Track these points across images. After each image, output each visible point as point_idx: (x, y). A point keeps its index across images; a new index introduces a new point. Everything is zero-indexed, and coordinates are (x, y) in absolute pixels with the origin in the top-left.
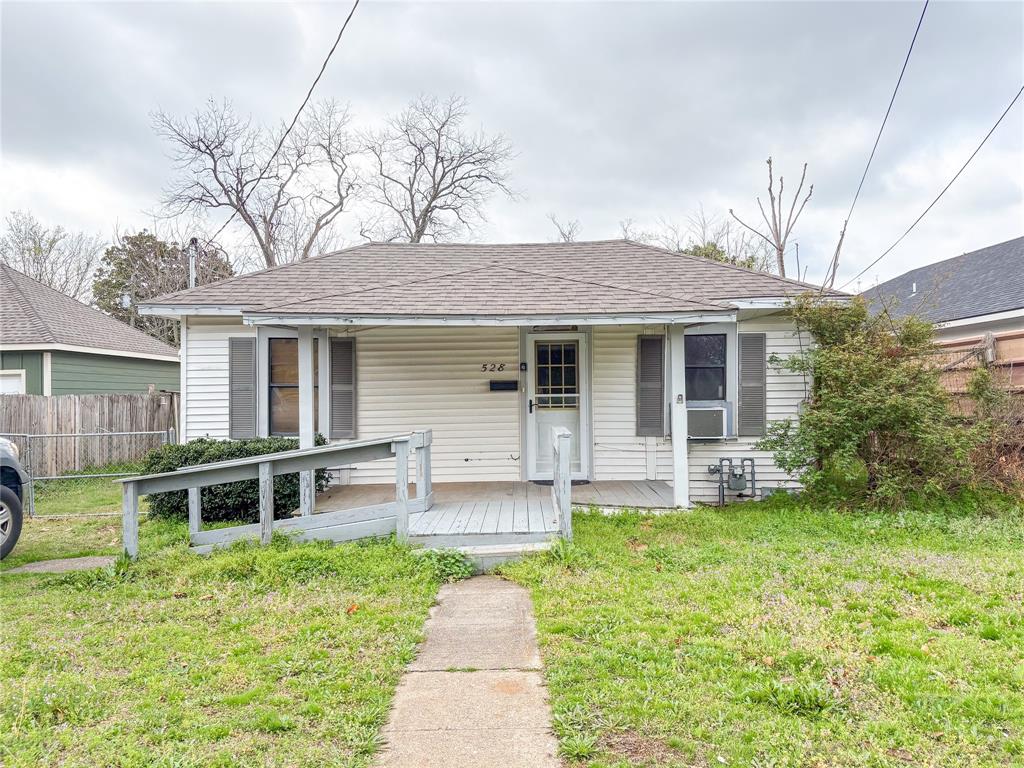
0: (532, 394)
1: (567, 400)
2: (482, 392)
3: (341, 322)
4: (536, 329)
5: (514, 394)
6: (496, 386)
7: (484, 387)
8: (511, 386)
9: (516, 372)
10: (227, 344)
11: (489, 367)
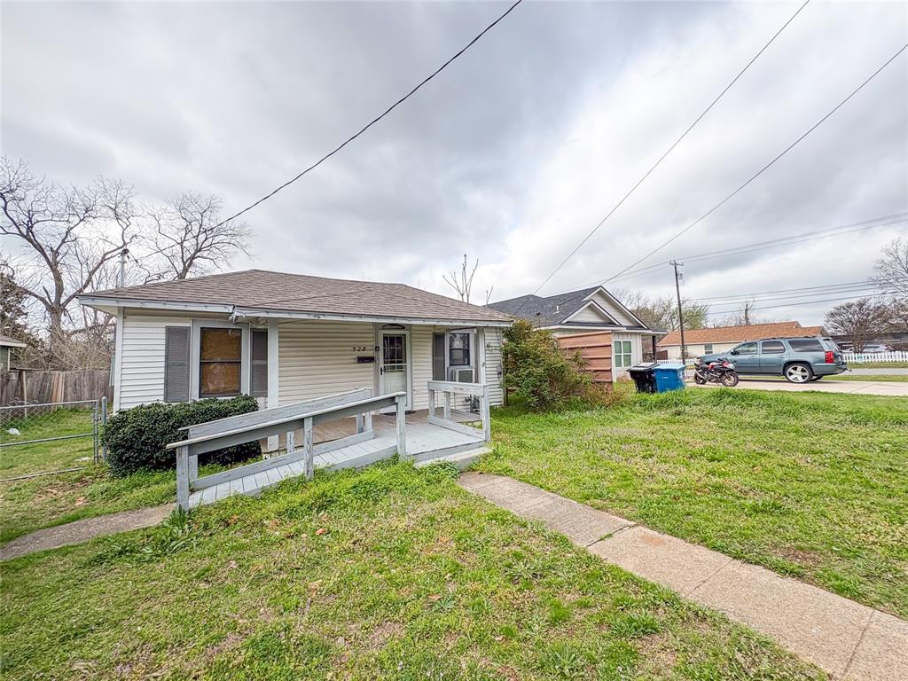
0: (382, 365)
1: (398, 367)
2: (355, 363)
3: (312, 317)
4: (385, 326)
5: (372, 364)
6: (362, 360)
7: (354, 361)
8: (371, 359)
9: (372, 352)
10: (164, 331)
11: (357, 348)
